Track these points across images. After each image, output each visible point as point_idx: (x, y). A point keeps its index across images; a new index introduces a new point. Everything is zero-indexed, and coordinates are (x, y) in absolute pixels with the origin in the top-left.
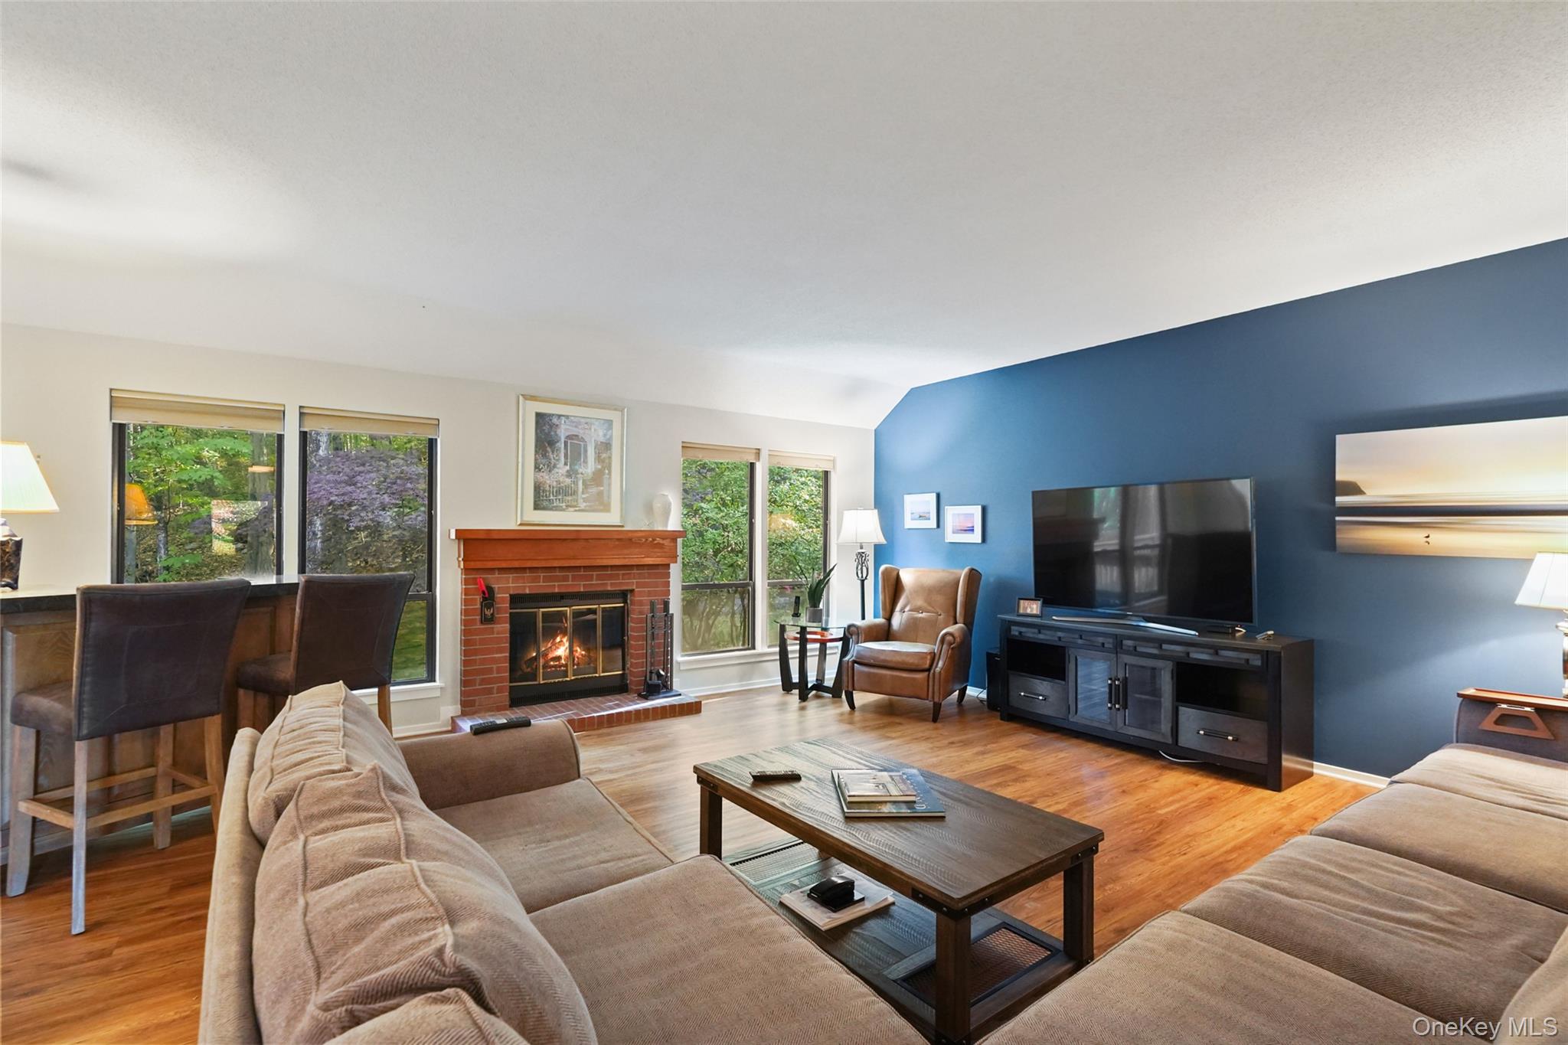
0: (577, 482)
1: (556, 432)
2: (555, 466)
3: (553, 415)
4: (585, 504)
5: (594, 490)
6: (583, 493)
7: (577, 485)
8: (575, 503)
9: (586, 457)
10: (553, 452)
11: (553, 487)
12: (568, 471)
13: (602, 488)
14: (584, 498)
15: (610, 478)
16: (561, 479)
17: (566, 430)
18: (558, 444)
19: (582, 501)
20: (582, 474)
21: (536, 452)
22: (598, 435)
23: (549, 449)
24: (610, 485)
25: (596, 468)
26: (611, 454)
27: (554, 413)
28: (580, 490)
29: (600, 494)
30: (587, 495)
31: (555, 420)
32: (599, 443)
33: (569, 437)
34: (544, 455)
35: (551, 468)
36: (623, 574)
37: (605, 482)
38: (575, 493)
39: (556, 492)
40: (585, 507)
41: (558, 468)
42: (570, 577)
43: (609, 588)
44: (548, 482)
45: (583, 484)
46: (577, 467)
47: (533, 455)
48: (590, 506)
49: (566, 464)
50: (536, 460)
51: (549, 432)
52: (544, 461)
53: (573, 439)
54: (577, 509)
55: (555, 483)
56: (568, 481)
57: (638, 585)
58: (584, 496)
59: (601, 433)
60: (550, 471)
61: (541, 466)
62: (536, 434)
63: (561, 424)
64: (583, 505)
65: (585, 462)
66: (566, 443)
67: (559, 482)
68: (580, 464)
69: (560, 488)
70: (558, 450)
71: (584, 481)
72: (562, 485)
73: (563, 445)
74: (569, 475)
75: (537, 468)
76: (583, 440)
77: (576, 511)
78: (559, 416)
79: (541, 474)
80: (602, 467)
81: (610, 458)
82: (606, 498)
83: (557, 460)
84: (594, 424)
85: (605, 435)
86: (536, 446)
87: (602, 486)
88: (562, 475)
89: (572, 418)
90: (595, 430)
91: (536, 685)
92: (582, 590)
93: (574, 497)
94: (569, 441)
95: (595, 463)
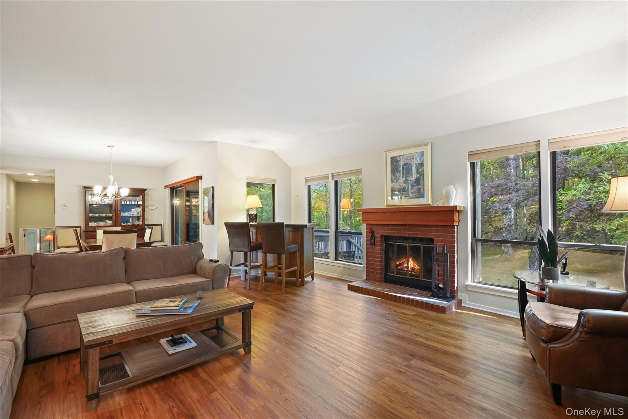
0: (408, 184)
1: (398, 164)
2: (399, 179)
3: (397, 156)
4: (412, 195)
5: (416, 188)
6: (411, 190)
7: (408, 186)
8: (408, 195)
9: (412, 172)
10: (398, 173)
11: (398, 189)
12: (404, 181)
13: (420, 186)
14: (411, 192)
15: (424, 181)
16: (402, 185)
17: (403, 162)
18: (400, 169)
19: (411, 193)
20: (410, 181)
21: (391, 174)
22: (417, 161)
23: (396, 172)
24: (424, 184)
25: (416, 177)
26: (424, 168)
27: (397, 155)
28: (410, 189)
29: (419, 189)
30: (413, 190)
31: (398, 159)
32: (418, 164)
33: (404, 165)
34: (394, 175)
35: (397, 180)
36: (427, 229)
37: (421, 183)
38: (408, 190)
39: (400, 191)
40: (412, 196)
41: (400, 180)
42: (402, 229)
43: (420, 236)
44: (396, 186)
45: (411, 186)
46: (408, 178)
47: (390, 176)
48: (414, 196)
49: (403, 177)
50: (391, 178)
51: (396, 164)
52: (394, 178)
53: (406, 165)
54: (409, 197)
55: (399, 187)
56: (404, 185)
57: (435, 236)
58: (411, 191)
59: (418, 159)
60: (397, 182)
61: (394, 180)
62: (391, 166)
63: (401, 159)
64: (411, 196)
65: (412, 175)
66: (403, 167)
67: (400, 186)
68: (409, 177)
69: (401, 189)
70: (400, 172)
71: (411, 184)
72: (402, 187)
73: (402, 169)
74: (405, 182)
75: (392, 181)
76: (410, 164)
77: (408, 198)
78: (400, 156)
79: (394, 183)
80: (419, 176)
81: (423, 170)
82: (422, 191)
83: (400, 176)
84: (415, 156)
85: (420, 159)
86: (391, 172)
87: (420, 185)
88: (402, 182)
89: (405, 155)
90: (416, 158)
91: (394, 276)
92: (407, 236)
93: (407, 192)
94: (404, 166)
95: (416, 174)
